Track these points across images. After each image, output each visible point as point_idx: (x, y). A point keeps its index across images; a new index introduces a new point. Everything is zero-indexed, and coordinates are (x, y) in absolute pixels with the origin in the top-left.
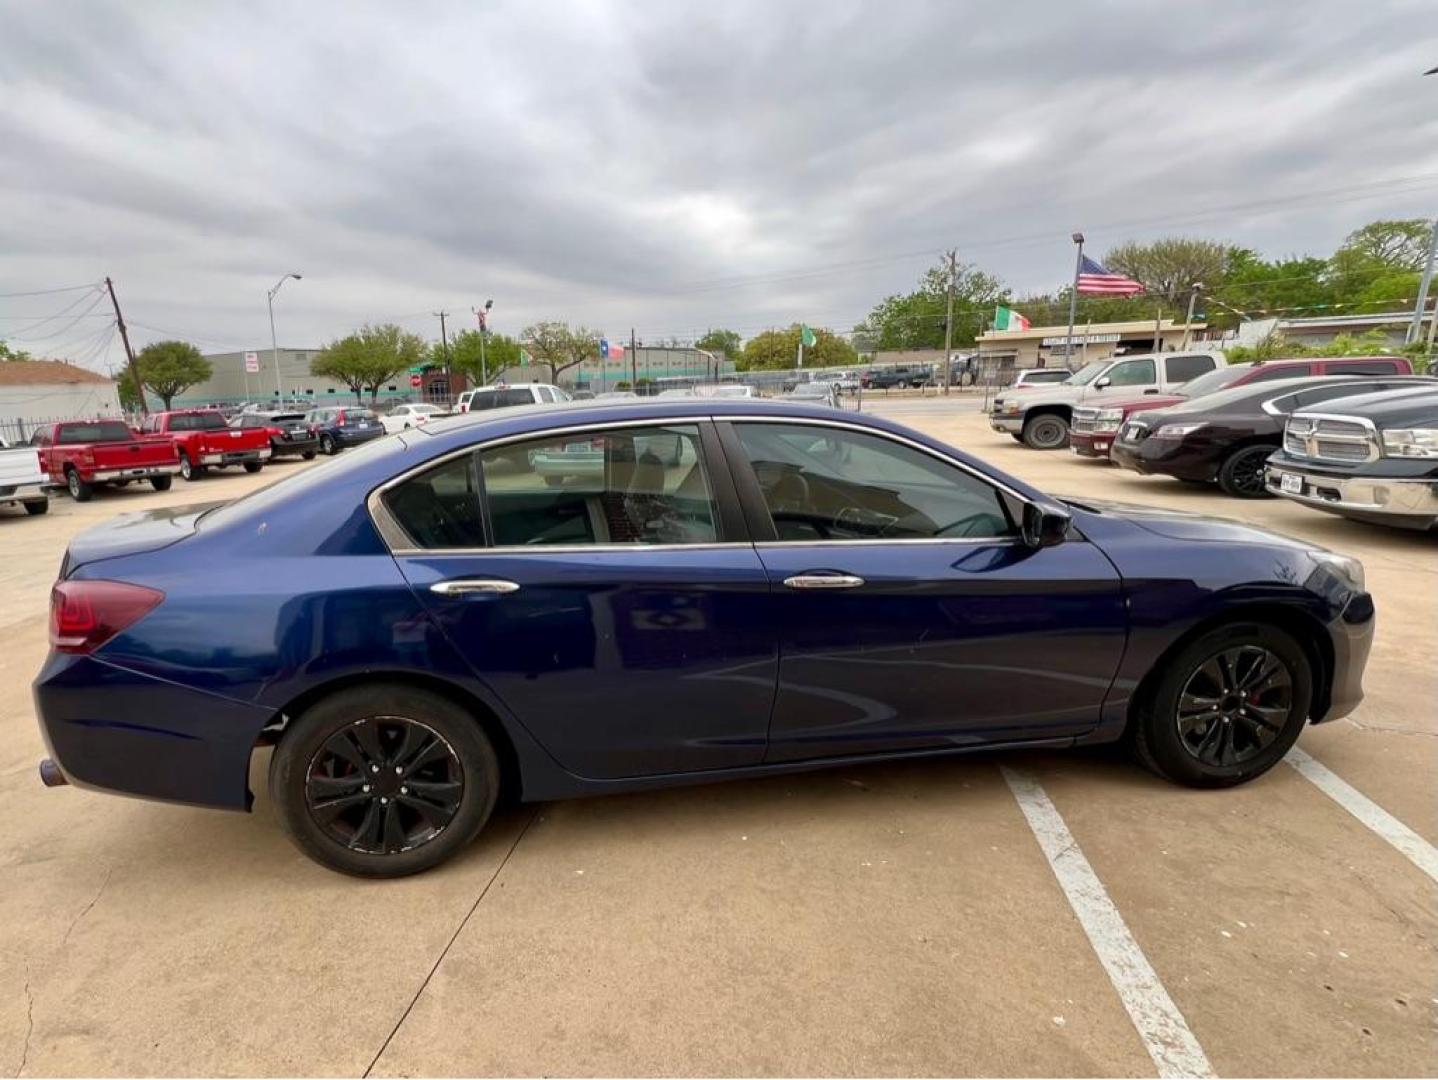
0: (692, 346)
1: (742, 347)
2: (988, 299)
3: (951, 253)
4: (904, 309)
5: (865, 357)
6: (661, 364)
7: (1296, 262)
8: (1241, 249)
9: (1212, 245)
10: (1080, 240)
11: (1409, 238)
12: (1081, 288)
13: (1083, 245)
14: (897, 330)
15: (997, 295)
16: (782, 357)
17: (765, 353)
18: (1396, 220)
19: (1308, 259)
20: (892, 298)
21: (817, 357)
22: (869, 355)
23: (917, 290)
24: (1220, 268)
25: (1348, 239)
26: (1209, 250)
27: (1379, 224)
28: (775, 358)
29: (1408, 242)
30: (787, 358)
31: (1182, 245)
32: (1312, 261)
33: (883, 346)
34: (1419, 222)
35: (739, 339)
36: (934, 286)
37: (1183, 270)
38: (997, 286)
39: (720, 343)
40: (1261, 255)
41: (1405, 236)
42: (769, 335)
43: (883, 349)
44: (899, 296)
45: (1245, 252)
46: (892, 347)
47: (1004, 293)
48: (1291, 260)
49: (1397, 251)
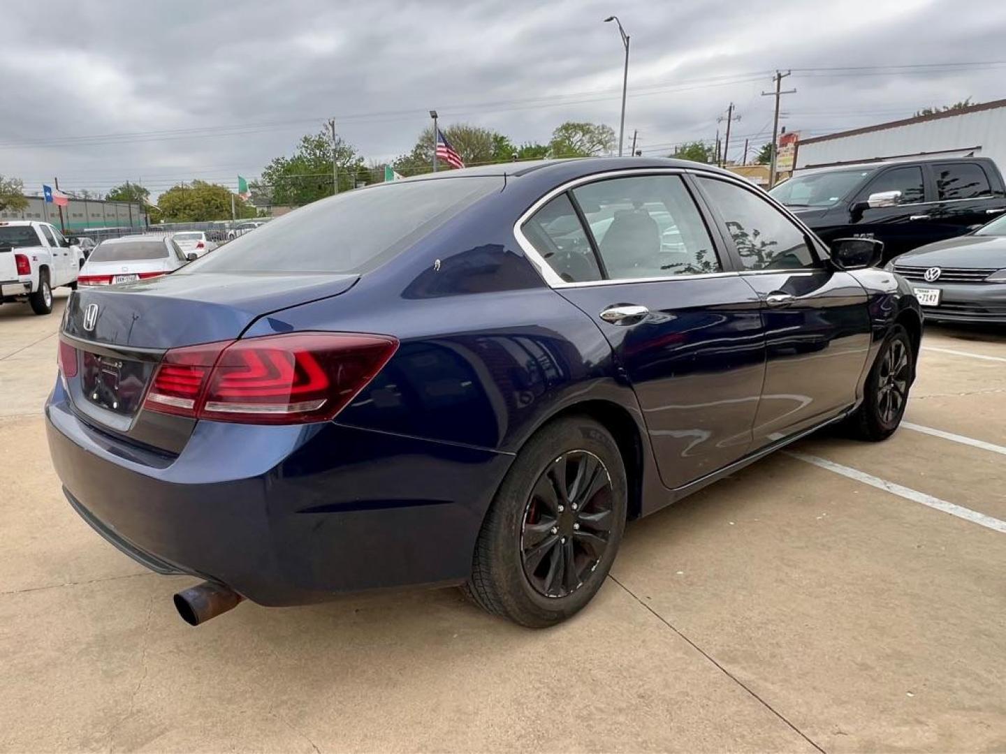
0: (103, 199)
1: (153, 201)
2: (348, 164)
3: (331, 122)
4: (288, 169)
5: (262, 212)
6: (81, 215)
7: (531, 147)
8: (500, 136)
9: (483, 132)
10: (435, 116)
11: (583, 135)
12: (438, 154)
13: (437, 119)
14: (283, 188)
15: (354, 162)
16: (193, 210)
17: (177, 207)
18: (576, 122)
19: (538, 146)
20: (278, 160)
21: (222, 211)
22: (266, 209)
23: (297, 154)
24: (489, 148)
25: (554, 134)
26: (482, 135)
27: (568, 124)
28: (187, 211)
29: (584, 138)
30: (196, 211)
31: (466, 130)
32: (539, 147)
33: (276, 201)
34: (587, 124)
35: (148, 193)
36: (309, 151)
37: (468, 149)
38: (354, 154)
39: (130, 196)
40: (511, 140)
41: (581, 134)
42: (177, 189)
43: (276, 205)
44: (283, 158)
45: (502, 138)
46: (282, 203)
47: (359, 160)
48: (528, 146)
49: (579, 144)
